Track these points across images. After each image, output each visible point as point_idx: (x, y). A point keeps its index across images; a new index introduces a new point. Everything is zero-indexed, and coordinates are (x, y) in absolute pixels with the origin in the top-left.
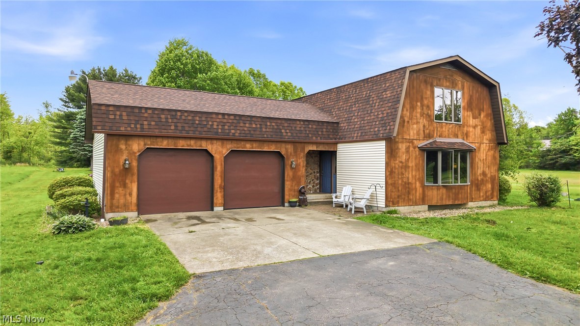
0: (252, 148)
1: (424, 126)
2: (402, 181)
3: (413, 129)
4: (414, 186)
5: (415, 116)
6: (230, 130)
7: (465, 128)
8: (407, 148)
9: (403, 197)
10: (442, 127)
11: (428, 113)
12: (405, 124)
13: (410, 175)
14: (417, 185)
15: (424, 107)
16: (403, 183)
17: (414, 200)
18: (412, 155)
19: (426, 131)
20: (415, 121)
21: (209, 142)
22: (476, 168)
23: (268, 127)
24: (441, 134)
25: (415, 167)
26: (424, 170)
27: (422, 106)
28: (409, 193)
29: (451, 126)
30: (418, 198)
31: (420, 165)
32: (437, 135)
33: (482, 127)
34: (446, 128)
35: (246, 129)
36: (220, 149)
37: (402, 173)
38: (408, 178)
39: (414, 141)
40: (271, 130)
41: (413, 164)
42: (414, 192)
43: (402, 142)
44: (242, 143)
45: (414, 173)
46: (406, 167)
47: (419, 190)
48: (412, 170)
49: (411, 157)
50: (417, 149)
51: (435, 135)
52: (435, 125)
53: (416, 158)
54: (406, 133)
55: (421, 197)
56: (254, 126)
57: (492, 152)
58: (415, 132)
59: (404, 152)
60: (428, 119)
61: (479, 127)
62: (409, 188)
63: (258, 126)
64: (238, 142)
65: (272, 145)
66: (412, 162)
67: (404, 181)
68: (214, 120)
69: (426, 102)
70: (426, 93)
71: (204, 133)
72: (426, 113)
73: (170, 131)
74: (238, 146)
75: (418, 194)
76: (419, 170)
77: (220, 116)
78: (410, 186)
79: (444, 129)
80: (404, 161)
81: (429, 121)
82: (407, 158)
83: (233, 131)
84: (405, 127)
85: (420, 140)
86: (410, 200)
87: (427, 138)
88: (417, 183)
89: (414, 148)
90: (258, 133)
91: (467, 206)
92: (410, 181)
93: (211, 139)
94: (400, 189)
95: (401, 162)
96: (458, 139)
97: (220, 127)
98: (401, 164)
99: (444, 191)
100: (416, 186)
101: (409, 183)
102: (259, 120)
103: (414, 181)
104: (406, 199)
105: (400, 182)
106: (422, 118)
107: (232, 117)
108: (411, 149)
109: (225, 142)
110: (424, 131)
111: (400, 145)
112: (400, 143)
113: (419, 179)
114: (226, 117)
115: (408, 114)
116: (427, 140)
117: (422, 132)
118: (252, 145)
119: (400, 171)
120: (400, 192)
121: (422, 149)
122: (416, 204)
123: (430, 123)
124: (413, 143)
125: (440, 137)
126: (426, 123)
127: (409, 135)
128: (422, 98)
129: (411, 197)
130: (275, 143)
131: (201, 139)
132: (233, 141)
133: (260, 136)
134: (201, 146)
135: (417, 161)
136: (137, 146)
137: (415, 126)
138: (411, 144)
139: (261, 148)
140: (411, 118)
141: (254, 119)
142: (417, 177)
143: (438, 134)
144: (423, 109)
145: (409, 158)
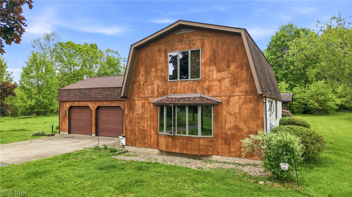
0: (107, 105)
1: (158, 86)
2: (139, 129)
3: (147, 89)
4: (149, 133)
5: (150, 79)
6: (98, 96)
7: (207, 83)
8: (143, 104)
9: (139, 140)
10: (177, 85)
11: (162, 75)
12: (141, 86)
13: (145, 124)
14: (152, 132)
15: (158, 71)
16: (140, 130)
17: (149, 143)
18: (147, 109)
19: (160, 90)
20: (150, 83)
21: (90, 102)
22: (224, 122)
23: (116, 92)
24: (176, 91)
25: (150, 119)
26: (157, 121)
27: (156, 70)
28: (144, 138)
29: (187, 83)
30: (152, 142)
31: (155, 116)
32: (171, 92)
33: (232, 79)
34: (181, 86)
35: (105, 95)
36: (94, 106)
37: (138, 122)
38: (144, 127)
39: (149, 98)
40: (117, 94)
41: (149, 116)
42: (149, 137)
43: (139, 100)
44: (103, 102)
45: (149, 123)
46: (142, 118)
47: (154, 137)
48: (147, 121)
49: (146, 111)
50: (152, 104)
51: (170, 92)
52: (169, 84)
53: (150, 112)
54: (142, 92)
55: (156, 142)
56: (109, 93)
57: (252, 105)
58: (150, 91)
59: (140, 107)
60: (162, 80)
61: (227, 80)
62: (145, 134)
63: (111, 92)
64: (101, 102)
65: (116, 102)
66: (147, 114)
67: (140, 128)
68: (93, 91)
69: (160, 67)
70: (160, 60)
71: (88, 98)
72: (160, 75)
73: (78, 98)
74: (101, 104)
75: (152, 140)
76: (153, 120)
77: (96, 90)
78: (145, 133)
79: (179, 86)
80: (140, 113)
81: (163, 82)
82: (143, 111)
83: (99, 96)
84: (141, 88)
85: (154, 97)
86: (146, 143)
87: (161, 95)
88: (152, 131)
89: (149, 103)
90: (110, 96)
91: (211, 159)
92: (145, 129)
93: (91, 101)
94: (137, 134)
95: (138, 114)
96: (196, 94)
97: (95, 95)
98: (138, 116)
99: (170, 140)
100: (150, 133)
101: (144, 131)
102: (112, 89)
103: (149, 129)
104: (142, 142)
105: (137, 129)
106: (156, 80)
107: (101, 89)
108: (146, 104)
109: (96, 102)
110: (158, 90)
111: (137, 102)
112: (137, 100)
113: (153, 128)
114: (98, 89)
115: (143, 78)
116: (161, 97)
117: (156, 91)
118: (107, 103)
119: (137, 120)
120: (137, 136)
121: (156, 105)
122: (151, 147)
123: (164, 83)
124: (148, 100)
125: (174, 93)
126: (160, 84)
127: (144, 94)
128: (156, 64)
129: (146, 141)
130: (118, 101)
131: (87, 101)
132: (99, 102)
133: (110, 98)
134: (87, 105)
135: (152, 113)
136: (68, 105)
137: (150, 87)
138: (146, 101)
139: (111, 105)
140: (146, 81)
141: (110, 89)
142: (152, 126)
143: (173, 91)
144: (157, 73)
145: (145, 112)
